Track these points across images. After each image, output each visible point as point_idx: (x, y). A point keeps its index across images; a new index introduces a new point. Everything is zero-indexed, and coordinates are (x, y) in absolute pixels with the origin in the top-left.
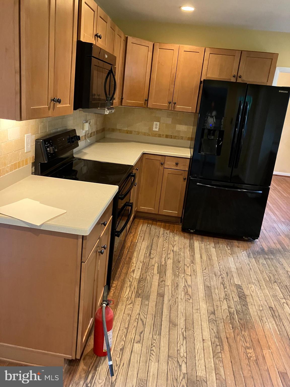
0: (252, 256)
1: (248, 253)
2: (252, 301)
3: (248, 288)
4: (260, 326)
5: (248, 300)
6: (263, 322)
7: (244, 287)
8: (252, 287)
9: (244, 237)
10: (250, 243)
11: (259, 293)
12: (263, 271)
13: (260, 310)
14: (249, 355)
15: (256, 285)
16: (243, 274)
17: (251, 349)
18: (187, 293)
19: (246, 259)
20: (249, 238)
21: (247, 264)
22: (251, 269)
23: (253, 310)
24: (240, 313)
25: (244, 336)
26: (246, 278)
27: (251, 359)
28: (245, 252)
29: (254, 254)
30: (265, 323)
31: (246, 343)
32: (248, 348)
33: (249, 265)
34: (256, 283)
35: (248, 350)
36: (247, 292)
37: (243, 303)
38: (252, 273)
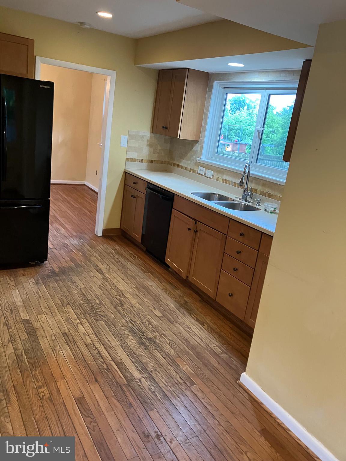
0: (41, 282)
1: (36, 279)
2: (43, 333)
3: (37, 320)
4: (53, 358)
5: (38, 333)
6: (56, 352)
7: (33, 320)
8: (42, 317)
9: (30, 262)
10: (39, 267)
11: (50, 322)
12: (54, 296)
13: (52, 340)
14: (41, 396)
15: (47, 314)
16: (31, 306)
17: (44, 387)
19: (34, 288)
20: (36, 262)
21: (35, 292)
22: (40, 297)
23: (44, 343)
24: (29, 352)
25: (35, 377)
26: (35, 309)
27: (44, 397)
28: (32, 279)
29: (43, 279)
30: (59, 351)
31: (38, 382)
32: (40, 387)
33: (37, 293)
34: (48, 311)
35: (40, 390)
36: (37, 325)
37: (33, 339)
38: (42, 301)
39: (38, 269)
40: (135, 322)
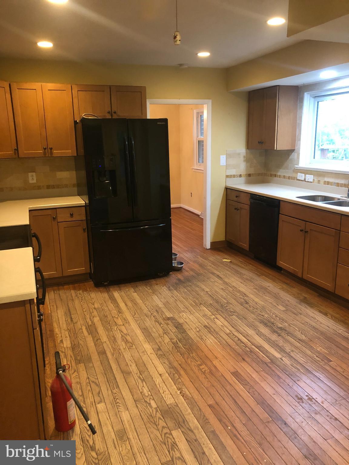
0: (172, 289)
1: (168, 286)
2: (188, 326)
3: (180, 317)
4: (203, 344)
5: (184, 327)
6: (204, 340)
7: (176, 317)
8: (183, 315)
9: (159, 274)
10: (166, 277)
11: (191, 318)
12: (187, 299)
13: (198, 331)
14: (203, 370)
15: (186, 312)
16: (171, 307)
17: (203, 365)
18: (127, 342)
19: (168, 293)
20: (163, 273)
21: (171, 296)
22: (176, 300)
23: (192, 334)
24: (182, 340)
25: (193, 357)
26: (175, 309)
27: (206, 372)
28: (165, 287)
29: (173, 286)
30: (206, 340)
31: (197, 362)
32: (201, 365)
33: (173, 297)
34: (186, 310)
35: (201, 367)
36: (181, 321)
37: (182, 331)
38: (178, 303)
39: (166, 279)
40: (263, 316)
